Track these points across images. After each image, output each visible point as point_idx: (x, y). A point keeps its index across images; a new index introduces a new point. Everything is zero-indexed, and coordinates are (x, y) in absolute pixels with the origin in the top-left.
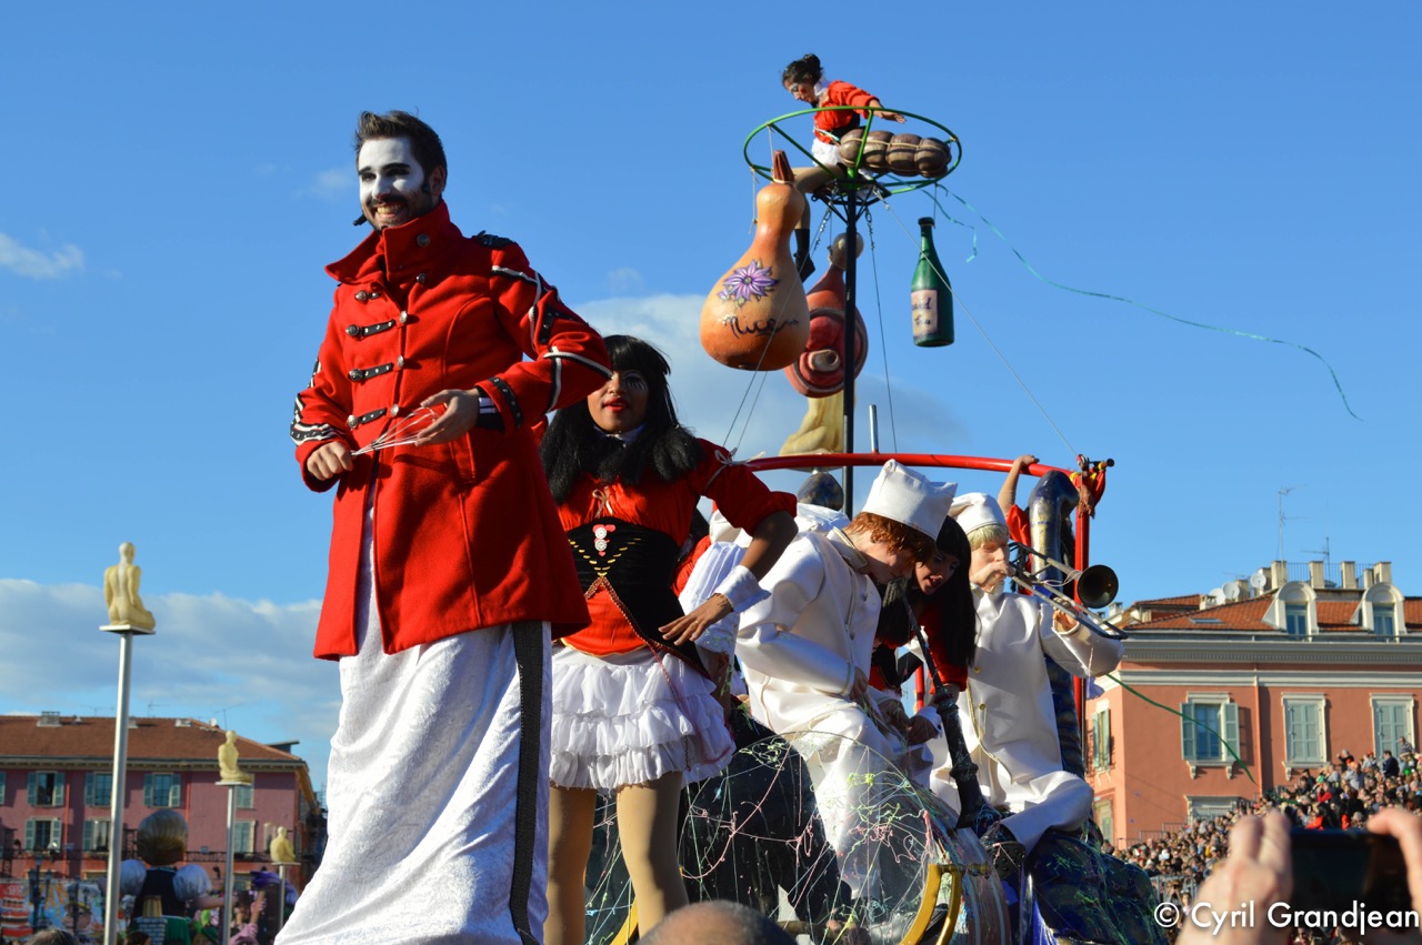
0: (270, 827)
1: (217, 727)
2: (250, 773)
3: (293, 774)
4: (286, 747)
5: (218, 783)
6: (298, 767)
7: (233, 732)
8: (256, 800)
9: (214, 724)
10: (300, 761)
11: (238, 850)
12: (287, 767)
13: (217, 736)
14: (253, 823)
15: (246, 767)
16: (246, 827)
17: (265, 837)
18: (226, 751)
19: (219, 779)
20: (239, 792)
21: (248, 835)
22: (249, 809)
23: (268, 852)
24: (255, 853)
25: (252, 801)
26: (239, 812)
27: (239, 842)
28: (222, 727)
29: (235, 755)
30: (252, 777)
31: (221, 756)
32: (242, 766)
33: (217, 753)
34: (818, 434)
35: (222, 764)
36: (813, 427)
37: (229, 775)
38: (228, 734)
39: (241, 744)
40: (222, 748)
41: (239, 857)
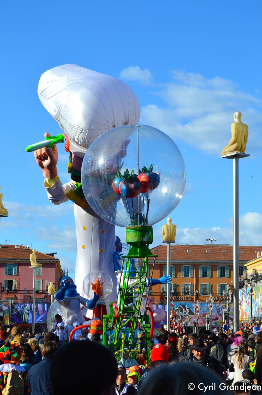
0: (47, 282)
1: (29, 248)
2: (40, 263)
3: (55, 264)
4: (52, 255)
5: (30, 267)
6: (57, 262)
7: (35, 250)
8: (42, 273)
9: (27, 247)
10: (57, 259)
11: (37, 290)
12: (53, 261)
13: (29, 251)
14: (42, 281)
15: (39, 261)
16: (39, 282)
17: (46, 285)
18: (32, 256)
19: (31, 266)
20: (37, 270)
21: (40, 285)
22: (40, 276)
23: (47, 290)
24: (42, 290)
25: (41, 273)
26: (37, 277)
27: (37, 287)
28: (31, 248)
29: (36, 258)
30: (41, 265)
31: (31, 258)
32: (38, 261)
33: (30, 256)
34: (235, 146)
35: (31, 261)
36: (233, 143)
37: (33, 264)
38: (33, 250)
39: (37, 254)
40: (31, 255)
41: (37, 292)
